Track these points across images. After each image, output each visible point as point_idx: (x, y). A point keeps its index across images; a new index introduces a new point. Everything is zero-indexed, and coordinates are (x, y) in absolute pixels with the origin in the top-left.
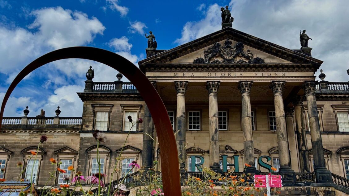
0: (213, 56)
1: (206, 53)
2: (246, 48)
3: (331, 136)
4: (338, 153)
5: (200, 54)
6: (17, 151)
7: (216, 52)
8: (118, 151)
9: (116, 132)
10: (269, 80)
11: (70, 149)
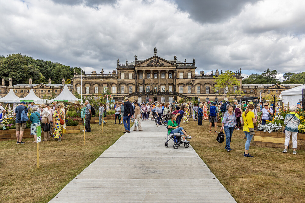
0: (151, 63)
1: (150, 62)
2: (160, 60)
3: (185, 80)
4: (186, 84)
5: (148, 62)
6: (101, 84)
7: (152, 62)
8: (128, 84)
9: (127, 79)
10: (165, 69)
11: (115, 84)
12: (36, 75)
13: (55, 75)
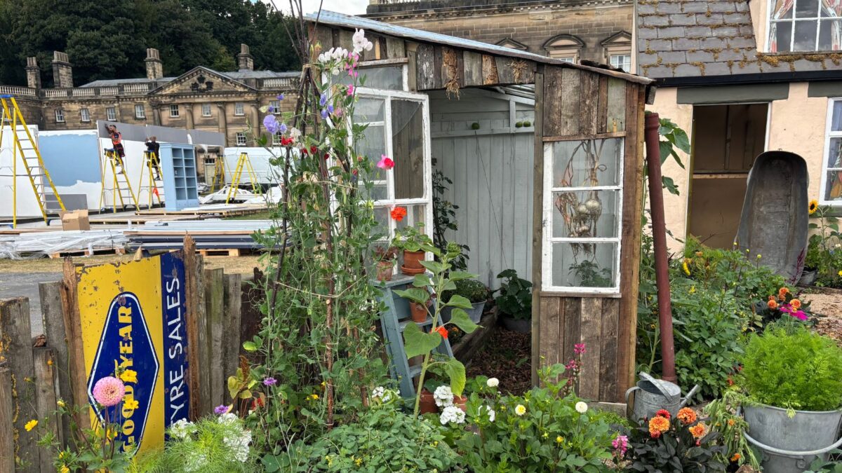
11: (629, 35)
12: (192, 45)
13: (278, 53)
